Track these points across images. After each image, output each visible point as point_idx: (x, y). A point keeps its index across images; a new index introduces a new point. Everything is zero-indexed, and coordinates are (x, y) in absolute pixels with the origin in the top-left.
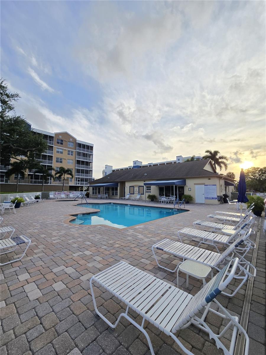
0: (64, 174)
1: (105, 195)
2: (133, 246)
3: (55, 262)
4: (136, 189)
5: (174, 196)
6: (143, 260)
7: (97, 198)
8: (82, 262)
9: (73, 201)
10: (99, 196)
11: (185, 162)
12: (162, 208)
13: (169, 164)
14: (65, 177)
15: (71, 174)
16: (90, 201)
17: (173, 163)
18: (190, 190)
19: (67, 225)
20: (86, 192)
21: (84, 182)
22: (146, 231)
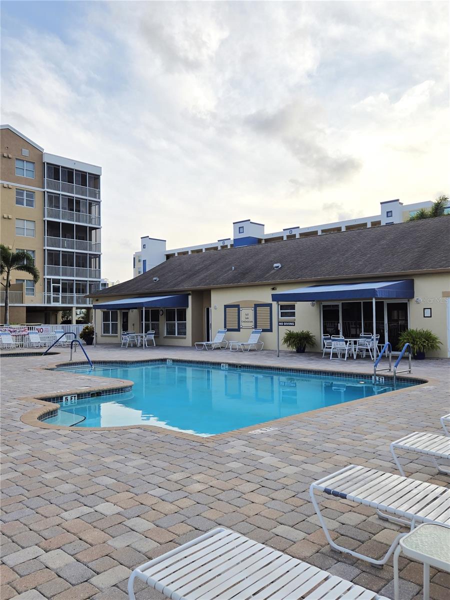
0: (6, 269)
1: (144, 334)
2: (247, 487)
3: (9, 537)
4: (247, 314)
5: (374, 336)
6: (280, 530)
7: (118, 346)
8: (92, 535)
9: (43, 357)
10: (127, 339)
11: (412, 220)
12: (333, 374)
13: (357, 228)
14: (10, 278)
15: (30, 269)
16: (95, 354)
17: (369, 226)
18: (428, 313)
19: (33, 428)
20: (82, 327)
21: (75, 295)
22: (286, 444)
